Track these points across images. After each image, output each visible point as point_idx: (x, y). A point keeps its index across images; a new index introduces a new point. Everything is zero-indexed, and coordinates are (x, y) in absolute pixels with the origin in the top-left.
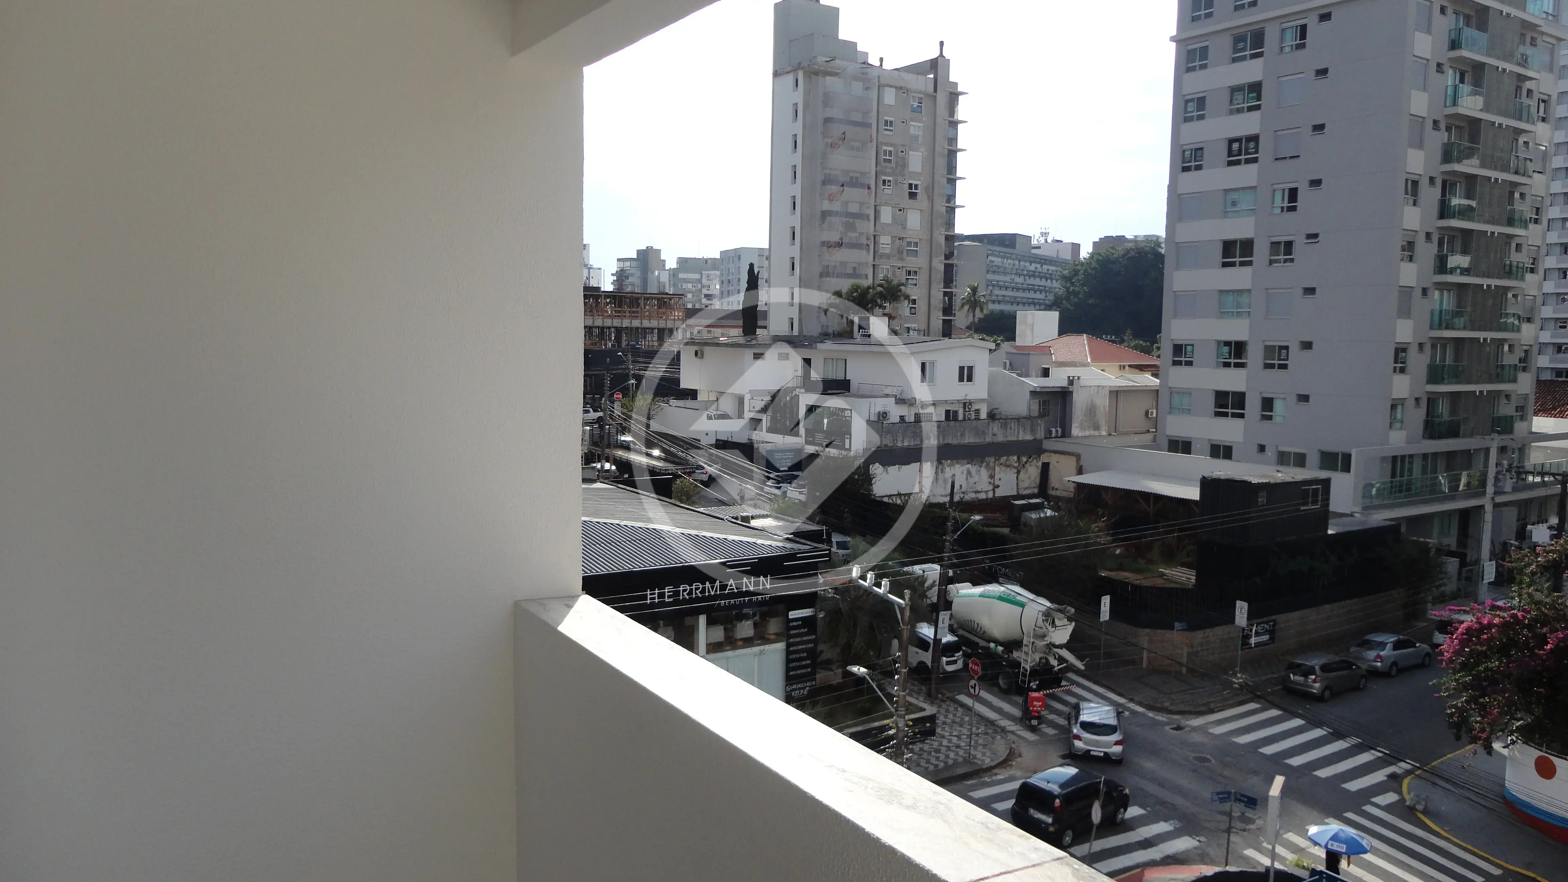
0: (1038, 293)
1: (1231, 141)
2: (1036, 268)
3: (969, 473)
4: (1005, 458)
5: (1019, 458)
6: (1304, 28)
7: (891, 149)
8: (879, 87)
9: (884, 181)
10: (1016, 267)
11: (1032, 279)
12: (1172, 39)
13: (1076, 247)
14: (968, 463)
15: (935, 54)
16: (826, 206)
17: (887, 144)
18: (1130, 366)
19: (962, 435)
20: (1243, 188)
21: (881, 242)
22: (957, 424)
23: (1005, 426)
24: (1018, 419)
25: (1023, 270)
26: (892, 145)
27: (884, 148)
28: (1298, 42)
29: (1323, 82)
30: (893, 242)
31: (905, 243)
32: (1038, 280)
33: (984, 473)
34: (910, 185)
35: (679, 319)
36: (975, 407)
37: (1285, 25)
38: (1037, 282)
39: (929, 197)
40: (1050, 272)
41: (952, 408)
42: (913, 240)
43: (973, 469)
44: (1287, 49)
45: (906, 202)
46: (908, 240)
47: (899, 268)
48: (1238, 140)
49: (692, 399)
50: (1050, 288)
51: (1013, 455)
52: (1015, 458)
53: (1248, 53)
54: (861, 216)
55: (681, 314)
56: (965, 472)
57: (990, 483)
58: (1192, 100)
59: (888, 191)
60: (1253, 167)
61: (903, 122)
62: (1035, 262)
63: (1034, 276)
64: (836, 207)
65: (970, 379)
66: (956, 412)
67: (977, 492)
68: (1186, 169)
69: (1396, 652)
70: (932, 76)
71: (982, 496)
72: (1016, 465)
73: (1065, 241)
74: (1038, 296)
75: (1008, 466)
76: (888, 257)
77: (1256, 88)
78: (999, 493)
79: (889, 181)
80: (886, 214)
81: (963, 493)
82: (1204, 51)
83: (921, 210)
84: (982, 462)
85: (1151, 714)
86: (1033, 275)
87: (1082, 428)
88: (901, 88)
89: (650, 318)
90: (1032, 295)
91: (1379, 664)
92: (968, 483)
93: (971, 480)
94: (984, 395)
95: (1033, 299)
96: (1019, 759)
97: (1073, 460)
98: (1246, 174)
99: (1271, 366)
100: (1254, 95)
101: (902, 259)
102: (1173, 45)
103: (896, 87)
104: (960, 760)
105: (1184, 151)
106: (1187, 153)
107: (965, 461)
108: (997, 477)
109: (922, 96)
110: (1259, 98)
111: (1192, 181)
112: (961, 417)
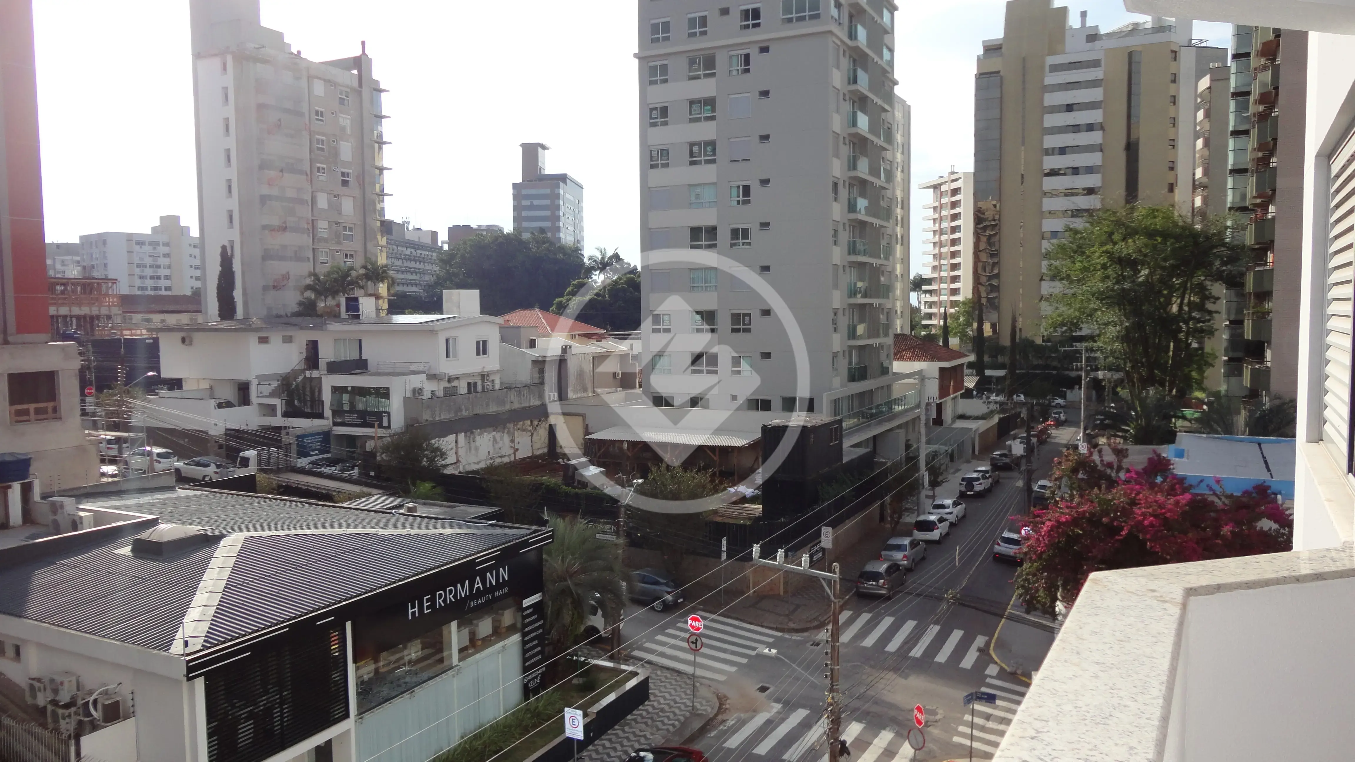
0: (414, 274)
1: (692, 145)
2: (411, 252)
3: (495, 440)
4: (521, 423)
5: (532, 422)
6: (747, 57)
7: (324, 138)
8: (308, 77)
9: (318, 168)
10: (395, 251)
11: (409, 262)
12: (636, 55)
13: (434, 234)
14: (494, 431)
15: (358, 53)
16: (265, 190)
17: (319, 134)
18: (579, 335)
19: (487, 405)
20: (705, 184)
21: (320, 226)
22: (478, 395)
23: (519, 394)
24: (528, 386)
25: (401, 255)
26: (323, 134)
27: (317, 137)
28: (743, 67)
29: (764, 101)
30: (330, 227)
31: (341, 228)
32: (413, 263)
33: (506, 438)
34: (343, 174)
35: (115, 306)
36: (491, 378)
37: (732, 53)
38: (413, 264)
39: (360, 185)
40: (423, 256)
41: (472, 380)
42: (348, 225)
43: (498, 435)
44: (735, 73)
45: (340, 190)
46: (344, 225)
47: (337, 252)
48: (698, 144)
49: (178, 389)
50: (424, 270)
51: (527, 419)
52: (529, 422)
53: (702, 72)
54: (301, 202)
55: (115, 300)
56: (492, 439)
57: (511, 447)
58: (656, 109)
59: (322, 177)
60: (712, 167)
61: (333, 114)
62: (411, 248)
63: (411, 260)
64: (275, 192)
65: (485, 353)
66: (475, 384)
67: (502, 457)
68: (652, 167)
69: (914, 550)
70: (355, 72)
71: (506, 460)
72: (530, 428)
73: (425, 229)
74: (414, 277)
75: (524, 430)
76: (325, 240)
77: (710, 102)
78: (520, 455)
79: (323, 169)
80: (323, 202)
81: (491, 458)
82: (664, 68)
83: (354, 197)
84: (504, 428)
85: (787, 636)
86: (409, 258)
87: (575, 391)
88: (329, 81)
89: (80, 305)
90: (409, 276)
91: (906, 562)
92: (494, 449)
93: (496, 446)
94: (497, 367)
95: (411, 280)
96: (728, 701)
97: (581, 418)
98: (707, 173)
99: (738, 330)
100: (709, 107)
101: (339, 243)
102: (636, 61)
103: (325, 80)
104: (688, 714)
105: (651, 151)
106: (655, 153)
107: (491, 429)
108: (516, 441)
109: (348, 90)
110: (713, 110)
111: (659, 177)
112: (479, 388)
